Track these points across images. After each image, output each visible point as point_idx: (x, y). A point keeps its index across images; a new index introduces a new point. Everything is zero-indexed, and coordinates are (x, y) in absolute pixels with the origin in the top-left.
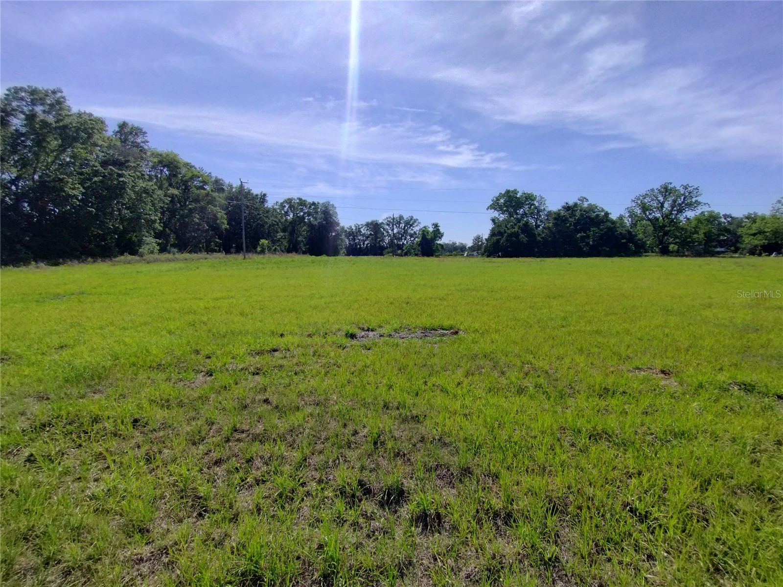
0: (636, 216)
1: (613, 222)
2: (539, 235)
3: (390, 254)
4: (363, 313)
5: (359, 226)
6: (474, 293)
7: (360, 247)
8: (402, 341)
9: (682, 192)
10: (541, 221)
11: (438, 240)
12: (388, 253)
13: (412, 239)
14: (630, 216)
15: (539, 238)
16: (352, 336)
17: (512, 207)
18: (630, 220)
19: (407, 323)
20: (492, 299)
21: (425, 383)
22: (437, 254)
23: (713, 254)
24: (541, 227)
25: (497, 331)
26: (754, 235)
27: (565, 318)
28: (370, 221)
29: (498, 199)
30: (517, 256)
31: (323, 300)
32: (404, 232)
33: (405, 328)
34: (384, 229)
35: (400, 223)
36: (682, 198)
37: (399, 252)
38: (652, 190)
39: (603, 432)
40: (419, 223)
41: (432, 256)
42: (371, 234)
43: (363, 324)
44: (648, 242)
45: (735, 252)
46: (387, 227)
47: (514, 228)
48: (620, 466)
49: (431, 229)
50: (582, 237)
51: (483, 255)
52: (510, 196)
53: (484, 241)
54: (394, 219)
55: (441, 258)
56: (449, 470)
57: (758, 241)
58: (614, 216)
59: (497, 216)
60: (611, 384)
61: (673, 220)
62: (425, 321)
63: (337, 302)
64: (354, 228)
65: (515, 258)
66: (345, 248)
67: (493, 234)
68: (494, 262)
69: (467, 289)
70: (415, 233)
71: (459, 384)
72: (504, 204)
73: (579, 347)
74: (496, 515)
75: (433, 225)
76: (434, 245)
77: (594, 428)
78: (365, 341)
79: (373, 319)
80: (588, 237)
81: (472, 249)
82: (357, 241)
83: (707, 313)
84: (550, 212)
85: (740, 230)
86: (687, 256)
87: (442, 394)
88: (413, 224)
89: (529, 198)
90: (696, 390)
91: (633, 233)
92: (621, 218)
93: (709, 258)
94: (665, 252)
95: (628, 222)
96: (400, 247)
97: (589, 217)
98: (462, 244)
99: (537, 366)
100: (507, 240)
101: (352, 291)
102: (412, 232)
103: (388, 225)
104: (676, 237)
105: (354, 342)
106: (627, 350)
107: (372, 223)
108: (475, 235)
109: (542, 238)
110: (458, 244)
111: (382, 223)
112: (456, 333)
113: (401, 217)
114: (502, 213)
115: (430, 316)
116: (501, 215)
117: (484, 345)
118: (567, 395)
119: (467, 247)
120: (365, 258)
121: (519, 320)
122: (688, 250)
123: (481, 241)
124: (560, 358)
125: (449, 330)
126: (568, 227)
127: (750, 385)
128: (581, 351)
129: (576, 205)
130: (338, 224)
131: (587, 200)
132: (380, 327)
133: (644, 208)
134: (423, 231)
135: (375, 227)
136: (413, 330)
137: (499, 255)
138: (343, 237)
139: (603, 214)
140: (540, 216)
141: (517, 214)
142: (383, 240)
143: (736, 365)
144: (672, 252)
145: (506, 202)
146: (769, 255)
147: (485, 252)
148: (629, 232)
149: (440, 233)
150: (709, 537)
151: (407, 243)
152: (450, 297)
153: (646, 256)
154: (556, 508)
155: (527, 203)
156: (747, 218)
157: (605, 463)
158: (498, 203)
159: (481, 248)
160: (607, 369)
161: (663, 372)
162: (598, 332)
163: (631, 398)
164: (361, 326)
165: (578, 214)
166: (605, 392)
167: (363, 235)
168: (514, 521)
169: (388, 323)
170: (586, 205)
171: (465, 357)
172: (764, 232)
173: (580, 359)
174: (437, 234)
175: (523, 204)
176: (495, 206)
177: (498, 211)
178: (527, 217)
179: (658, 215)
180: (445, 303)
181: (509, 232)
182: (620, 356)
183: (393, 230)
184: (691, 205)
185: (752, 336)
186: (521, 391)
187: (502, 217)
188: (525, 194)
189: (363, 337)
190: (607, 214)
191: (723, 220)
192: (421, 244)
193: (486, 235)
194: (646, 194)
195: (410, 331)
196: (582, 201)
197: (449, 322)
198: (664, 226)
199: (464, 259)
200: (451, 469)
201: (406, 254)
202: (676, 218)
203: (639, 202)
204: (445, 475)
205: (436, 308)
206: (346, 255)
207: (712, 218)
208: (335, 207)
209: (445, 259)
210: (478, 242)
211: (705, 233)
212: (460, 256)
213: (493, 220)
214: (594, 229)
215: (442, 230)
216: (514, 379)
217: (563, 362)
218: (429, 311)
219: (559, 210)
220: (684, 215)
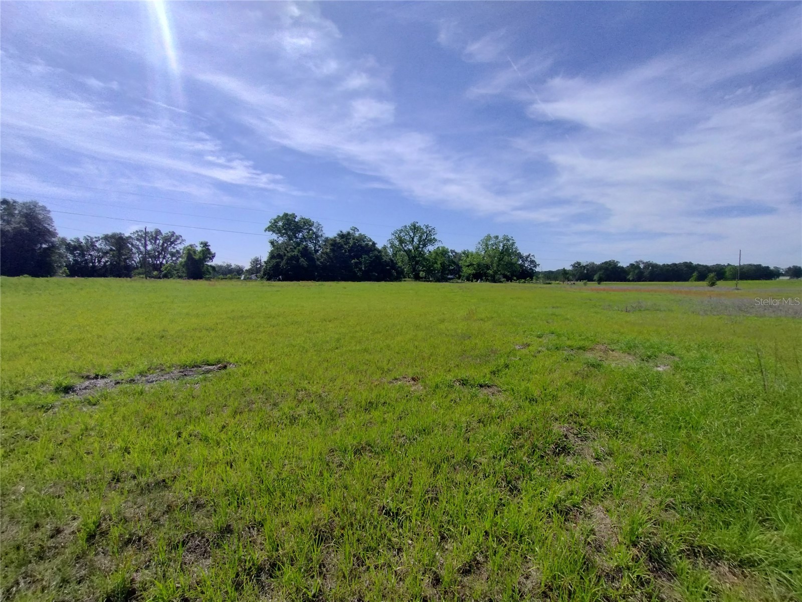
0: (396, 247)
1: (379, 251)
2: (318, 259)
3: (142, 276)
4: (91, 356)
5: (92, 239)
6: (248, 320)
7: (94, 267)
8: (149, 385)
9: (425, 231)
10: (320, 246)
11: (208, 261)
12: (139, 274)
13: (174, 259)
14: (391, 247)
15: (318, 263)
16: (68, 390)
17: (291, 230)
18: (391, 250)
19: (159, 362)
20: (269, 326)
21: (179, 435)
22: (207, 276)
23: (447, 280)
24: (320, 252)
25: (272, 360)
26: (468, 266)
27: (338, 340)
28: (110, 233)
29: (276, 222)
30: (298, 279)
31: (17, 342)
32: (162, 250)
33: (156, 369)
34: (132, 245)
35: (156, 239)
36: (425, 235)
37: (155, 273)
38: (406, 226)
39: (366, 444)
40: (183, 240)
41: (201, 278)
42: (111, 250)
43: (89, 371)
44: (405, 270)
45: (459, 278)
46: (138, 243)
47: (294, 252)
48: (379, 473)
49: (199, 248)
50: (356, 263)
51: (262, 278)
52: (288, 220)
53: (263, 264)
54: (146, 233)
55: (213, 282)
56: (203, 537)
57: (470, 271)
58: (379, 246)
59: (276, 238)
60: (375, 397)
61: (421, 253)
62: (186, 357)
63: (43, 343)
64: (84, 242)
65: (296, 282)
66: (66, 266)
67: (272, 256)
68: (273, 286)
69: (241, 316)
70: (178, 252)
71: (224, 427)
72: (283, 227)
73: (350, 366)
74: (260, 569)
75: (202, 243)
76: (203, 267)
77: (359, 443)
78: (88, 394)
79: (106, 361)
80: (360, 263)
81: (250, 272)
82: (88, 257)
83: (442, 326)
84: (327, 238)
85: (460, 262)
86: (431, 281)
87: (202, 444)
88: (175, 241)
89: (307, 223)
90: (434, 391)
91: (395, 262)
92: (385, 248)
93: (444, 283)
94: (417, 278)
95: (390, 252)
96: (158, 267)
97: (360, 245)
98: (238, 266)
99: (311, 392)
100: (287, 263)
101: (75, 326)
102: (175, 251)
103: (138, 240)
104: (424, 266)
105: (71, 397)
106: (388, 364)
107: (113, 236)
108: (253, 257)
109: (321, 262)
110: (233, 266)
111: (130, 237)
112: (225, 367)
113: (158, 232)
114: (282, 236)
115: (192, 351)
116: (280, 238)
117: (257, 378)
118: (338, 416)
119: (244, 270)
120: (101, 280)
121: (294, 346)
122: (431, 277)
123: (260, 264)
124: (333, 380)
125: (216, 365)
126: (343, 254)
127: (465, 380)
128: (351, 370)
129: (349, 233)
130: (54, 235)
131: (358, 230)
132: (117, 371)
133: (401, 241)
134: (189, 250)
135: (119, 242)
136: (167, 369)
137: (279, 278)
138: (63, 250)
139: (371, 243)
140: (319, 241)
141: (296, 238)
142: (131, 258)
143: (458, 366)
144: (422, 278)
145: (284, 225)
146: (477, 281)
147: (265, 274)
148: (392, 261)
149: (210, 253)
150: (438, 514)
151: (167, 262)
152: (220, 326)
153: (405, 281)
154: (322, 536)
155: (306, 227)
156: (464, 253)
157: (366, 475)
158: (276, 226)
159: (260, 271)
160: (372, 383)
161: (413, 379)
162: (366, 350)
163: (390, 407)
164: (85, 373)
165: (351, 242)
166: (370, 406)
167: (98, 250)
168: (279, 569)
169: (129, 364)
170: (357, 234)
171: (233, 394)
172: (473, 265)
173: (351, 378)
174: (207, 253)
175: (301, 228)
176: (273, 228)
177: (277, 233)
178: (306, 241)
179: (411, 248)
180: (213, 334)
181: (289, 255)
182: (383, 369)
183: (145, 246)
184: (432, 241)
185: (467, 342)
186: (293, 420)
187: (281, 240)
188: (303, 219)
189: (85, 388)
190: (374, 244)
191: (450, 254)
192: (185, 265)
193: (264, 257)
194: (402, 230)
195: (164, 372)
196: (354, 230)
197: (216, 356)
198: (415, 257)
199: (239, 283)
200: (207, 535)
201: (166, 276)
202: (422, 251)
203: (397, 235)
204: (198, 545)
205: (200, 341)
206: (68, 276)
207: (444, 252)
208: (49, 211)
209: (217, 283)
210: (257, 264)
211: (441, 264)
212: (235, 280)
213: (272, 243)
214: (366, 256)
215: (213, 250)
216: (286, 410)
217: (335, 383)
218: (191, 345)
219: (335, 237)
220: (427, 248)
